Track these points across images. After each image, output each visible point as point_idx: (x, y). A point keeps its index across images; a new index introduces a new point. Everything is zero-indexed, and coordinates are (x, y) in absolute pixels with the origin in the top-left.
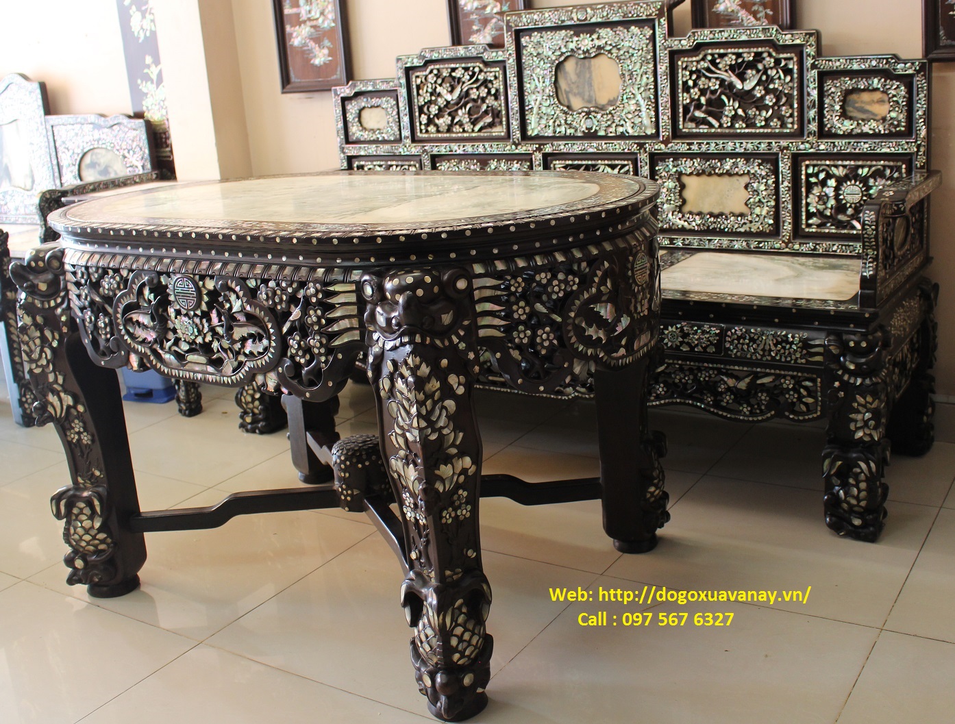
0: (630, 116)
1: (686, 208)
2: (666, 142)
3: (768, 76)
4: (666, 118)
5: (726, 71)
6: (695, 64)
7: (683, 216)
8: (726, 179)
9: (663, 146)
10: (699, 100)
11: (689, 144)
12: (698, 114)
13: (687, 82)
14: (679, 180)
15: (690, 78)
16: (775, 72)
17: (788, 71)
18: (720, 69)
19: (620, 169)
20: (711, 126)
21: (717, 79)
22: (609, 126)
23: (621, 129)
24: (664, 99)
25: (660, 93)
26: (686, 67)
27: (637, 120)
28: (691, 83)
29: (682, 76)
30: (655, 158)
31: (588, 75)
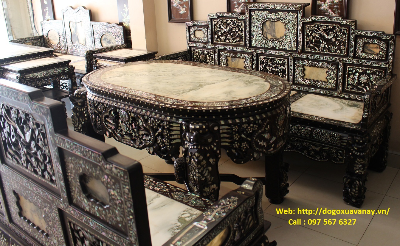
0: (287, 43)
1: (305, 77)
2: (299, 54)
3: (337, 34)
4: (300, 45)
5: (322, 31)
6: (311, 27)
7: (304, 80)
8: (320, 69)
9: (298, 55)
10: (312, 40)
11: (307, 55)
12: (311, 45)
13: (308, 33)
14: (303, 67)
15: (310, 32)
16: (339, 33)
17: (344, 34)
18: (320, 30)
19: (283, 61)
20: (316, 50)
21: (319, 34)
22: (280, 46)
23: (284, 48)
24: (300, 39)
25: (298, 36)
26: (308, 28)
27: (290, 45)
28: (309, 34)
29: (307, 31)
30: (295, 59)
31: (274, 27)
